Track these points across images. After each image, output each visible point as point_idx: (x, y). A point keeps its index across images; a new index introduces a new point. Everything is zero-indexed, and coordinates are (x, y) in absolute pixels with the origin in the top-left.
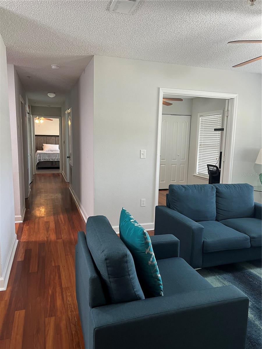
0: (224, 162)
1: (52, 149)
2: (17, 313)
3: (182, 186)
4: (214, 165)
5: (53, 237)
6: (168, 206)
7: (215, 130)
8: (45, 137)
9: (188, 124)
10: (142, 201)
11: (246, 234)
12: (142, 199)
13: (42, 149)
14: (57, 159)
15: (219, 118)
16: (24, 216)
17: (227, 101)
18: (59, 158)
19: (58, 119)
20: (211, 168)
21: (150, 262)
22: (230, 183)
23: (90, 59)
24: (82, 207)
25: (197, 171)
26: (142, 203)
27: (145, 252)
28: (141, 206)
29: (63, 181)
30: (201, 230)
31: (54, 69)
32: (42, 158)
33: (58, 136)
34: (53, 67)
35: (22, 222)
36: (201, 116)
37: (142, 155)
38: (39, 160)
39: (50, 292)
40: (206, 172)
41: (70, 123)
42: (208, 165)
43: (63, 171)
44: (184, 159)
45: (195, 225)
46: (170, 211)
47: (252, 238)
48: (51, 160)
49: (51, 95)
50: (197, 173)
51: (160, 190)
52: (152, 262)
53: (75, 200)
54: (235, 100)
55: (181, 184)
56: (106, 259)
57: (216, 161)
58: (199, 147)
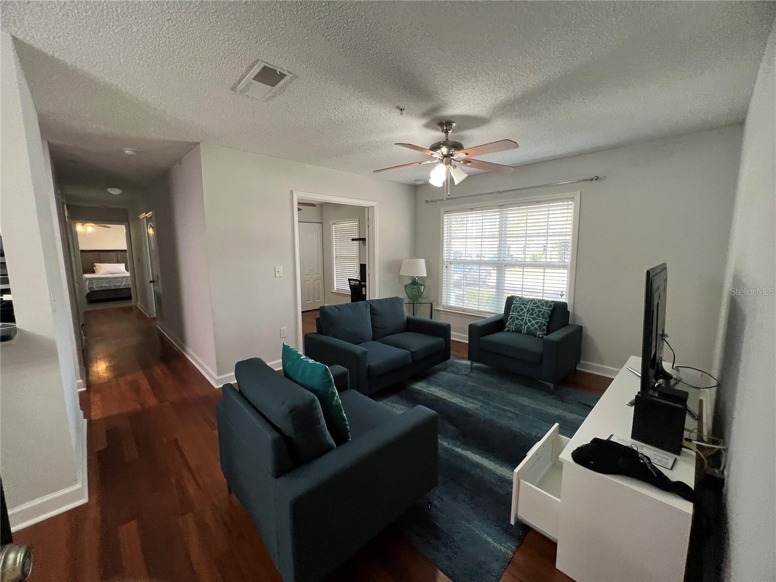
0: (369, 275)
1: (114, 270)
2: (123, 528)
3: (334, 306)
4: (356, 278)
5: (152, 402)
6: (320, 331)
7: (353, 240)
8: (97, 254)
9: (319, 232)
10: (282, 330)
11: (406, 349)
13: (93, 272)
14: (125, 285)
15: (356, 226)
16: (85, 379)
17: (367, 209)
18: (130, 283)
19: (123, 226)
20: (353, 283)
21: (334, 402)
22: (377, 298)
23: (193, 146)
24: (188, 349)
25: (335, 287)
26: (282, 334)
27: (328, 392)
28: (280, 337)
29: (141, 316)
30: (365, 353)
31: (130, 155)
32: (95, 285)
33: (125, 251)
34: (127, 152)
35: (84, 389)
36: (334, 224)
37: (277, 273)
38: (89, 289)
39: (173, 481)
40: (348, 288)
41: (151, 231)
42: (349, 280)
43: (139, 303)
44: (318, 274)
45: (358, 349)
46: (324, 338)
47: (412, 353)
48: (113, 288)
49: (115, 192)
50: (336, 290)
51: (302, 312)
52: (337, 401)
53: (172, 342)
54: (375, 207)
55: (334, 305)
56: (291, 411)
57: (356, 274)
58: (335, 259)
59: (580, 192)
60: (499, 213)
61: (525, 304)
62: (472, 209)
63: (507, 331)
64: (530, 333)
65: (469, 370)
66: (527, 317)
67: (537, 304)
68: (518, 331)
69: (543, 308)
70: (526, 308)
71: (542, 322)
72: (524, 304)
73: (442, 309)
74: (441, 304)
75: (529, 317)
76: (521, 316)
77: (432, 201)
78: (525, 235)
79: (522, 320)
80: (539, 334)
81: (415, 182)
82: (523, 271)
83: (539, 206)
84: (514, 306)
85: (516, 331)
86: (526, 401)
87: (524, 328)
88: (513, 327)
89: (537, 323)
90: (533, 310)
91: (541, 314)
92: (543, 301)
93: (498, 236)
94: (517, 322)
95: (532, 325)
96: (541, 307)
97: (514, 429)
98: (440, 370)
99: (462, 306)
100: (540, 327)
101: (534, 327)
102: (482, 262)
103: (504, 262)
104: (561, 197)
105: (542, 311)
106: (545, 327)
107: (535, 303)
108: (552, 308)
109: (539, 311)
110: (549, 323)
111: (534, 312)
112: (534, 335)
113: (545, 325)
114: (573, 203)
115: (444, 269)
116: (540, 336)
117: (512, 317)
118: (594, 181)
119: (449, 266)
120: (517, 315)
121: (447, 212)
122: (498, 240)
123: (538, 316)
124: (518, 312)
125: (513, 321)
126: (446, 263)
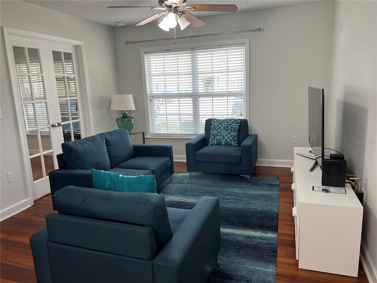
3: (75, 142)
10: (9, 176)
12: (8, 173)
26: (10, 178)
28: (9, 182)
47: (153, 172)
59: (249, 39)
60: (190, 55)
61: (222, 124)
62: (168, 51)
63: (211, 145)
64: (227, 144)
65: (189, 179)
66: (224, 133)
67: (229, 123)
68: (219, 144)
69: (233, 125)
70: (222, 126)
71: (234, 135)
72: (220, 124)
73: (150, 137)
74: (149, 132)
75: (225, 133)
76: (219, 132)
77: (132, 42)
78: (211, 72)
79: (221, 135)
80: (234, 144)
81: (117, 24)
82: (212, 100)
83: (221, 49)
84: (213, 127)
85: (217, 144)
86: (237, 190)
87: (223, 141)
88: (215, 142)
89: (231, 136)
90: (227, 127)
91: (233, 129)
92: (233, 120)
93: (191, 73)
94: (217, 137)
95: (228, 138)
96: (232, 124)
97: (239, 208)
98: (169, 183)
99: (166, 133)
100: (233, 138)
101: (230, 139)
102: (181, 94)
103: (198, 94)
104: (235, 43)
105: (233, 127)
106: (236, 138)
107: (228, 122)
108: (239, 124)
109: (231, 127)
110: (238, 135)
111: (228, 129)
112: (230, 145)
113: (236, 137)
114: (245, 47)
115: (149, 102)
116: (234, 145)
117: (213, 134)
118: (257, 32)
119: (152, 99)
120: (217, 132)
121: (146, 52)
122: (191, 76)
123: (231, 131)
124: (218, 130)
125: (215, 137)
126: (149, 97)
